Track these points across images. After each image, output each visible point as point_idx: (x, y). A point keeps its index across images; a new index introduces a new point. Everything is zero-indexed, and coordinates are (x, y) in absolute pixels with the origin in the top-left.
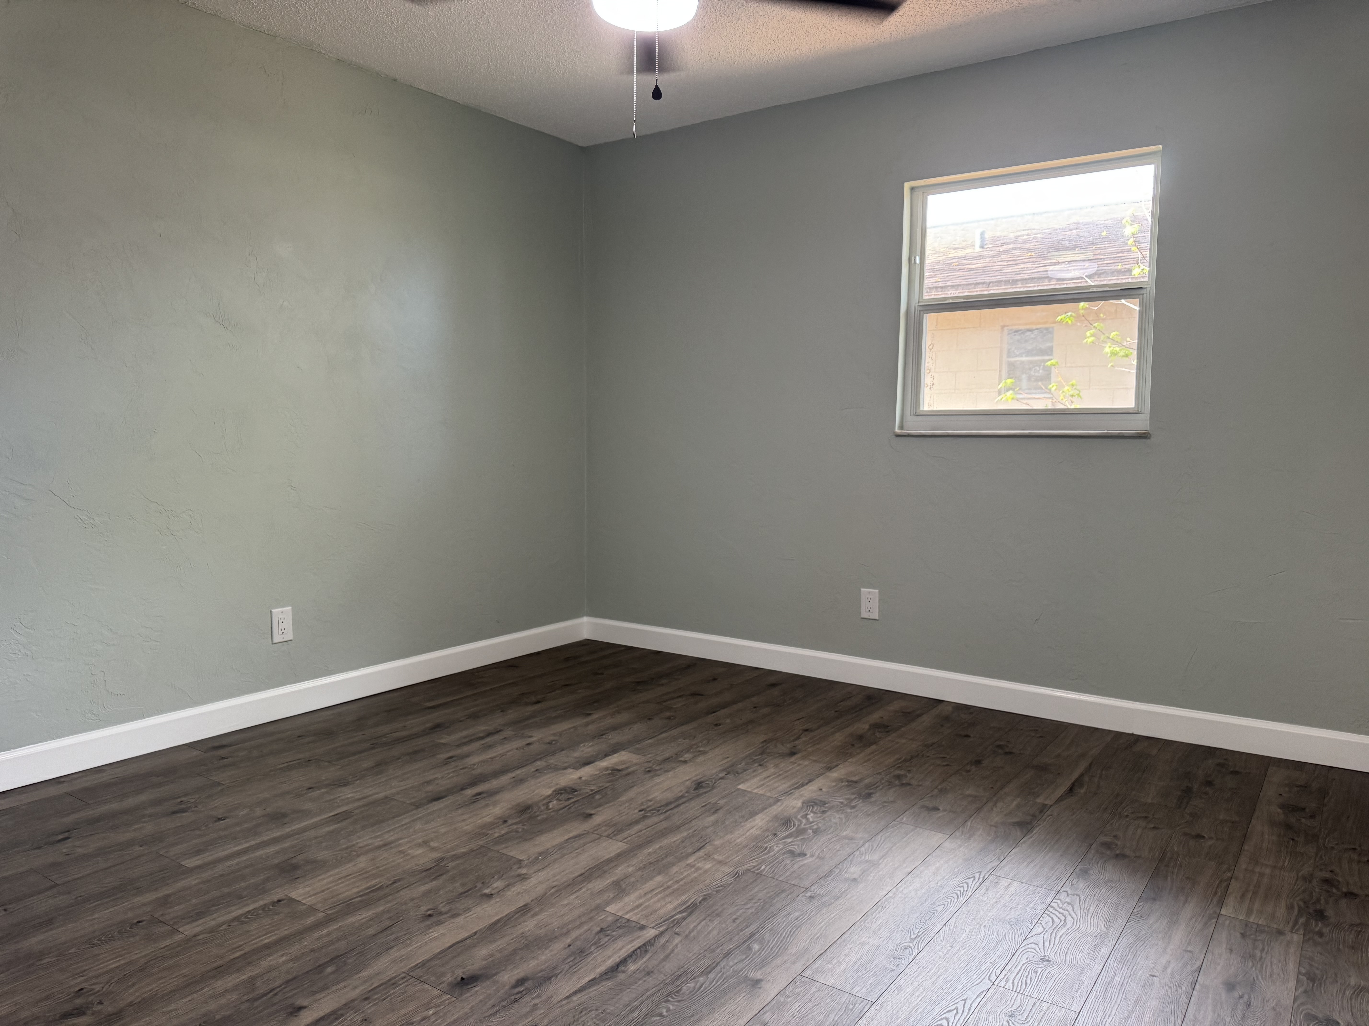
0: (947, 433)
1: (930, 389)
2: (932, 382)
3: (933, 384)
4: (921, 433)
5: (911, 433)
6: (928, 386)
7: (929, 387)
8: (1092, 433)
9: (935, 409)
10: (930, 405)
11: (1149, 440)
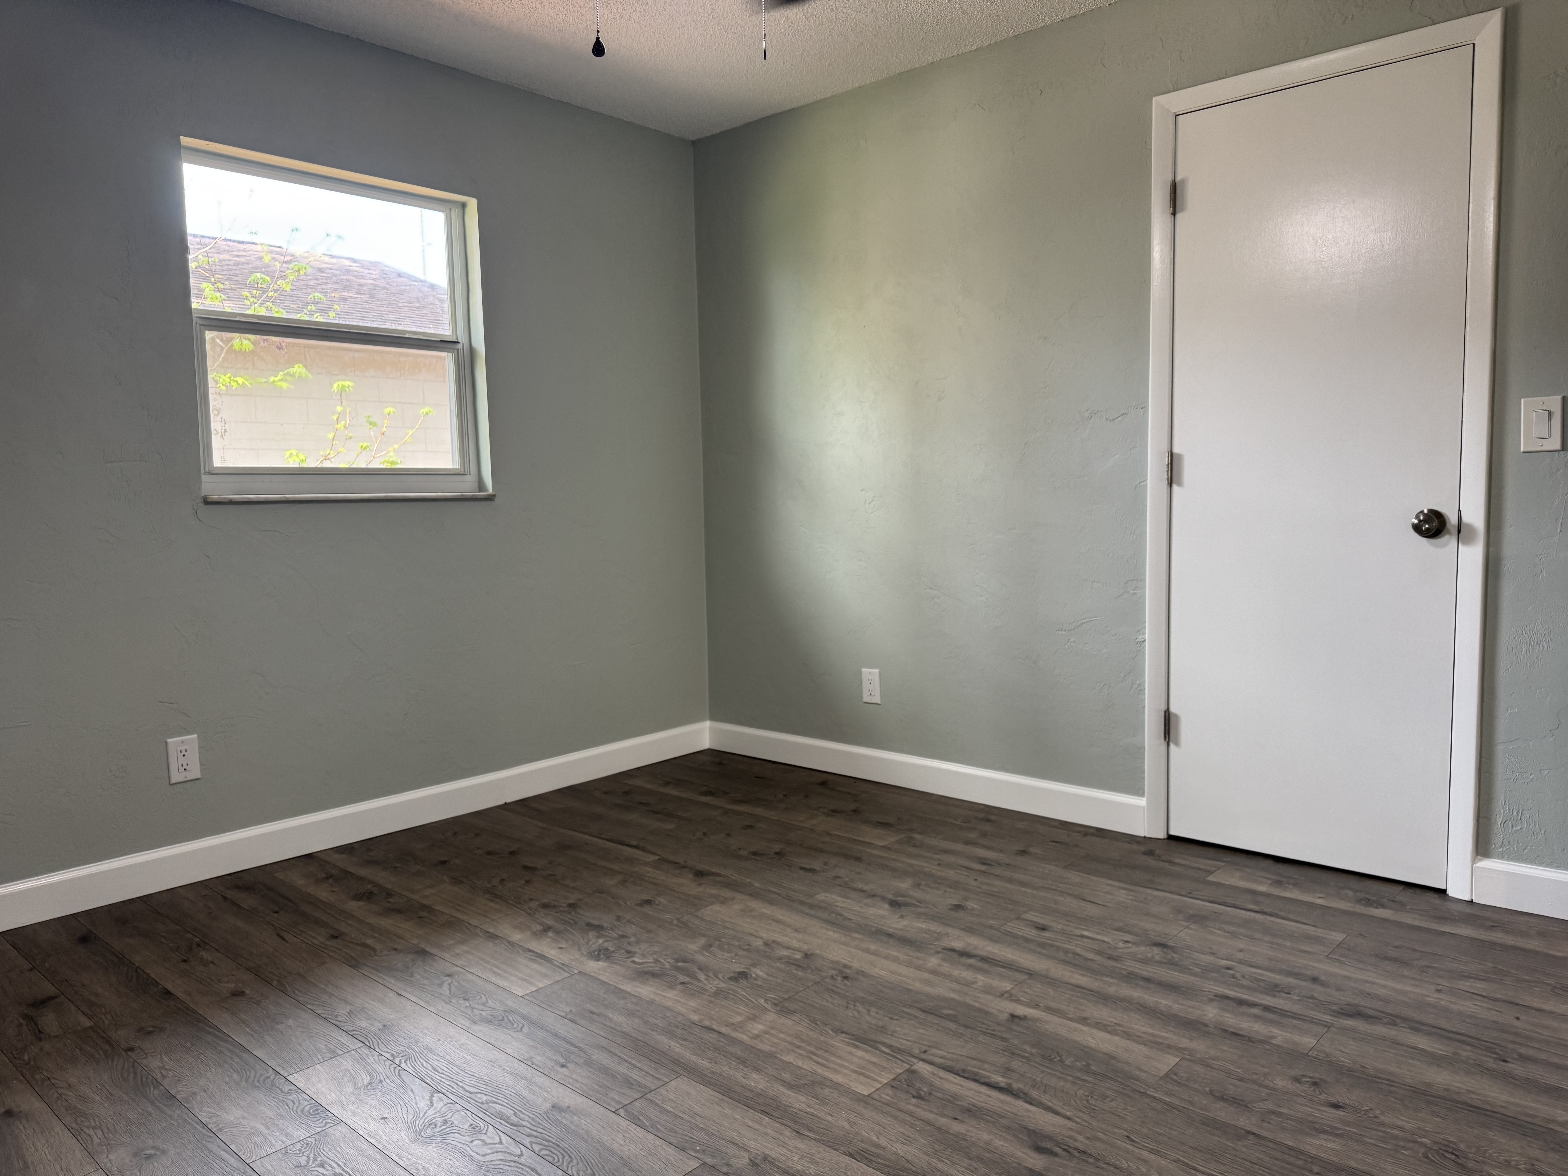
0: (286, 497)
1: (222, 436)
2: (223, 428)
3: (226, 431)
4: (249, 498)
5: (234, 499)
6: (218, 433)
7: (219, 435)
8: (448, 496)
9: (231, 465)
10: (224, 460)
11: (493, 502)
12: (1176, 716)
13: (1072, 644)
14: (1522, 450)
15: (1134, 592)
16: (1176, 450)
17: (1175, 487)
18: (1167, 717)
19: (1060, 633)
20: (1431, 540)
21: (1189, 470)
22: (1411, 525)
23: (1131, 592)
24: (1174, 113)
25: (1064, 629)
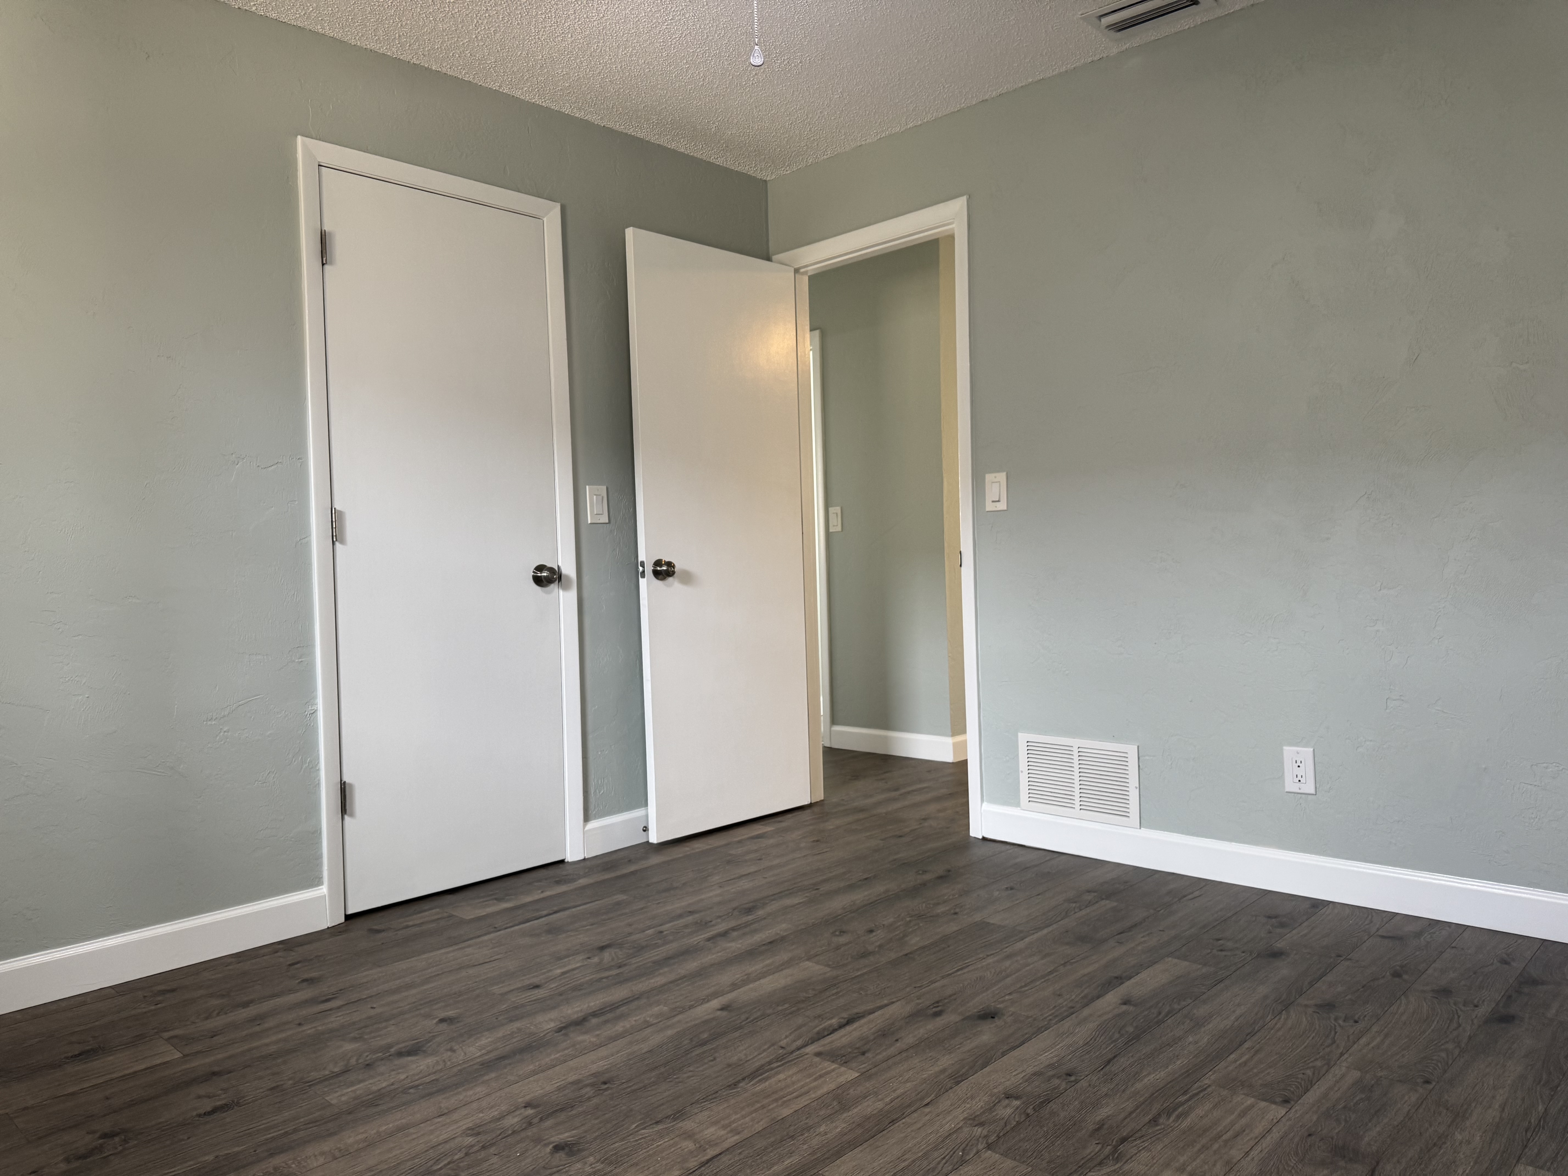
12: (351, 785)
13: (226, 734)
14: (589, 522)
15: (300, 660)
16: (338, 506)
17: (337, 544)
18: (343, 790)
19: (209, 723)
20: (543, 588)
21: (351, 529)
22: (532, 578)
23: (297, 661)
24: (319, 162)
25: (214, 718)
